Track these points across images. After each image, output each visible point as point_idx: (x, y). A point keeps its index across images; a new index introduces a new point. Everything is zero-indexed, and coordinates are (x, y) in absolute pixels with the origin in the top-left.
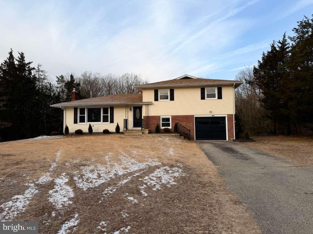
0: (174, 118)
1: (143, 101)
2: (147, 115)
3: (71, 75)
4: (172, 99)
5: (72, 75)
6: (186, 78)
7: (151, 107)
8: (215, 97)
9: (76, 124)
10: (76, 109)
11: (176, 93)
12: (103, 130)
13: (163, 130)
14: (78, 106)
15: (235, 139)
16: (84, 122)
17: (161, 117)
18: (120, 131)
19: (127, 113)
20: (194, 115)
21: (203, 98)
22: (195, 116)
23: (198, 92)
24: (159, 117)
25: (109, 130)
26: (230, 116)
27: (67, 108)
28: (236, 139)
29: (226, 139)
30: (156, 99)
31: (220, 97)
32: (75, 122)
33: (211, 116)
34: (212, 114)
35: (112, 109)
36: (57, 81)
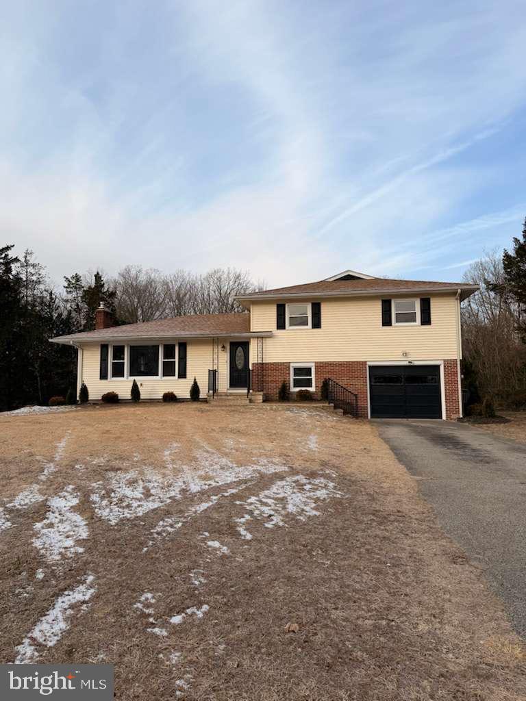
0: (321, 366)
1: (251, 330)
3: (96, 273)
4: (317, 324)
5: (98, 273)
6: (349, 278)
7: (268, 343)
8: (415, 321)
9: (104, 381)
10: (104, 347)
11: (327, 311)
12: (162, 395)
13: (297, 396)
14: (109, 342)
15: (461, 416)
16: (123, 376)
17: (292, 365)
18: (200, 397)
19: (215, 356)
20: (366, 361)
21: (387, 322)
22: (369, 364)
23: (376, 309)
24: (287, 365)
25: (176, 395)
26: (449, 364)
27: (86, 345)
28: (464, 416)
29: (441, 417)
30: (281, 325)
31: (426, 320)
32: (103, 376)
33: (406, 363)
34: (410, 359)
35: (183, 346)
36: (66, 287)
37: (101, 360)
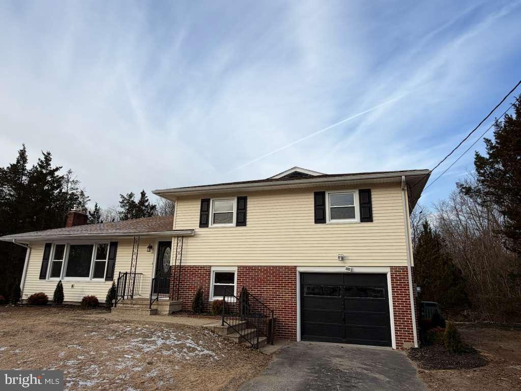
0: (245, 271)
1: (174, 229)
2: (177, 264)
3: (142, 191)
4: (242, 222)
7: (190, 243)
8: (354, 217)
10: (48, 246)
11: (253, 206)
12: (82, 298)
14: (53, 241)
15: (416, 346)
17: (213, 269)
19: (134, 257)
20: (295, 267)
21: (320, 218)
22: (300, 269)
23: (307, 204)
24: (207, 269)
25: (99, 299)
26: (398, 272)
30: (204, 223)
31: (367, 216)
32: (43, 276)
33: (343, 270)
34: (347, 265)
35: (114, 245)
36: (121, 203)
37: (43, 259)
